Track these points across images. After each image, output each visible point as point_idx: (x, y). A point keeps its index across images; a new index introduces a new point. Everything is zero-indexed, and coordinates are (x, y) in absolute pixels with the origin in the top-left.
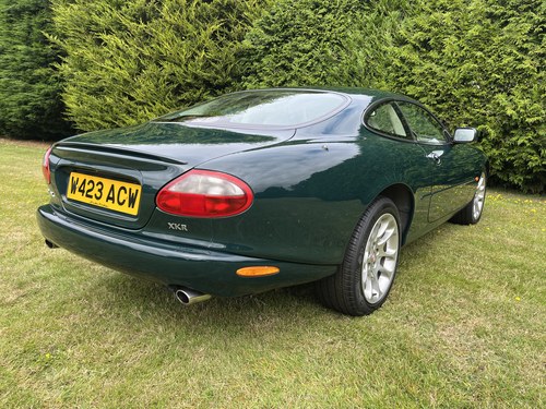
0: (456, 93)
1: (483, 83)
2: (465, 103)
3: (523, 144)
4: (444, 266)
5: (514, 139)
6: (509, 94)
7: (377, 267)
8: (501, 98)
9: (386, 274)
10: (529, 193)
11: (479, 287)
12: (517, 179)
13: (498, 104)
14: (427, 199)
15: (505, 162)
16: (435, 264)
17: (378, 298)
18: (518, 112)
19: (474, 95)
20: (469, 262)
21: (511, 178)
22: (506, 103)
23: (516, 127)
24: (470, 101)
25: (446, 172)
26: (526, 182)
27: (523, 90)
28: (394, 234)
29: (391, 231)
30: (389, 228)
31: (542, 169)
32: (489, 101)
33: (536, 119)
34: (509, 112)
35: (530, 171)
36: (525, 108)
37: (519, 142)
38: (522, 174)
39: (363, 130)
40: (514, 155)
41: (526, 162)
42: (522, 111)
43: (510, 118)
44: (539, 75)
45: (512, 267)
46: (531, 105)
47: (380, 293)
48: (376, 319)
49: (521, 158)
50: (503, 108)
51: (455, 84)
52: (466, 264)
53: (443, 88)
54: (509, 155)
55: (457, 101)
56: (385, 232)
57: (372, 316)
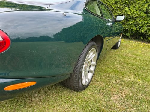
0: (113, 6)
1: (122, 3)
2: (116, 10)
3: (132, 24)
4: (111, 65)
5: (129, 22)
6: (129, 7)
7: (88, 70)
8: (127, 8)
9: (91, 72)
10: (131, 39)
11: (124, 74)
12: (128, 35)
13: (126, 10)
14: (108, 42)
15: (125, 29)
16: (107, 65)
17: (88, 82)
18: (131, 13)
19: (118, 8)
20: (119, 64)
21: (127, 34)
22: (128, 10)
23: (130, 18)
24: (117, 9)
25: (109, 32)
26: (131, 36)
27: (134, 6)
28: (95, 56)
29: (94, 55)
30: (93, 54)
31: (136, 32)
32: (123, 10)
33: (136, 16)
34: (129, 13)
35: (132, 33)
36: (134, 12)
37: (131, 23)
38: (130, 33)
39: (84, 10)
40: (128, 27)
41: (132, 30)
42: (133, 13)
43: (129, 15)
44: (139, 2)
45: (133, 65)
46: (136, 11)
47: (89, 80)
48: (87, 92)
49: (130, 28)
50: (127, 12)
51: (113, 4)
52: (118, 65)
53: (109, 5)
54: (127, 27)
55: (113, 9)
56: (92, 55)
57: (85, 91)
